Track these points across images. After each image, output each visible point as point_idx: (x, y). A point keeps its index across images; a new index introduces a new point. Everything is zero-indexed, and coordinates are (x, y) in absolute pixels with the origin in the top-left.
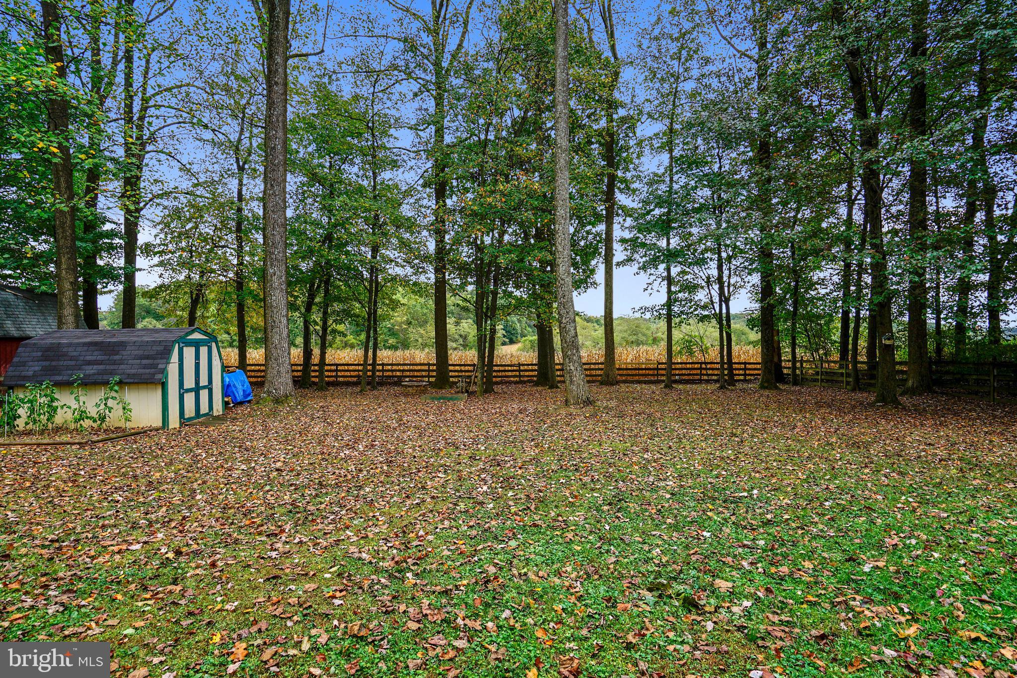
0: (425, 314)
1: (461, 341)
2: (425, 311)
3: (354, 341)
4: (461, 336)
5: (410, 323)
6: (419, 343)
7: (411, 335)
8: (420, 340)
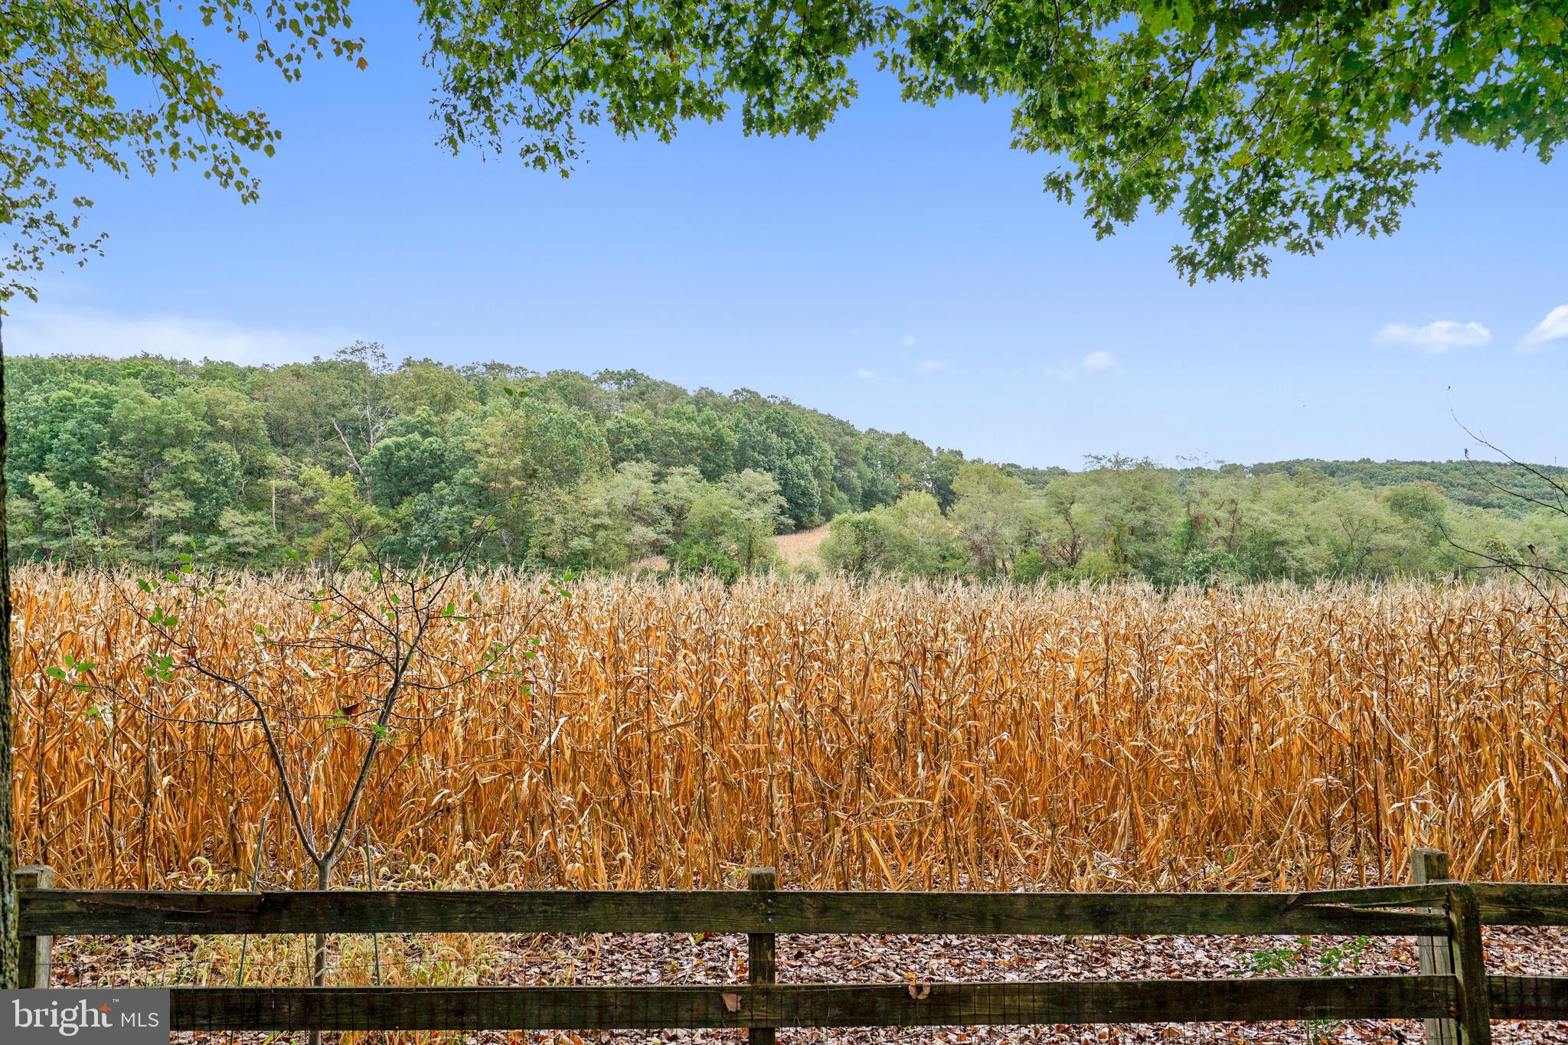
0: (573, 452)
1: (668, 523)
2: (573, 442)
3: (379, 519)
4: (668, 509)
5: (532, 475)
6: (557, 527)
7: (535, 507)
8: (559, 518)
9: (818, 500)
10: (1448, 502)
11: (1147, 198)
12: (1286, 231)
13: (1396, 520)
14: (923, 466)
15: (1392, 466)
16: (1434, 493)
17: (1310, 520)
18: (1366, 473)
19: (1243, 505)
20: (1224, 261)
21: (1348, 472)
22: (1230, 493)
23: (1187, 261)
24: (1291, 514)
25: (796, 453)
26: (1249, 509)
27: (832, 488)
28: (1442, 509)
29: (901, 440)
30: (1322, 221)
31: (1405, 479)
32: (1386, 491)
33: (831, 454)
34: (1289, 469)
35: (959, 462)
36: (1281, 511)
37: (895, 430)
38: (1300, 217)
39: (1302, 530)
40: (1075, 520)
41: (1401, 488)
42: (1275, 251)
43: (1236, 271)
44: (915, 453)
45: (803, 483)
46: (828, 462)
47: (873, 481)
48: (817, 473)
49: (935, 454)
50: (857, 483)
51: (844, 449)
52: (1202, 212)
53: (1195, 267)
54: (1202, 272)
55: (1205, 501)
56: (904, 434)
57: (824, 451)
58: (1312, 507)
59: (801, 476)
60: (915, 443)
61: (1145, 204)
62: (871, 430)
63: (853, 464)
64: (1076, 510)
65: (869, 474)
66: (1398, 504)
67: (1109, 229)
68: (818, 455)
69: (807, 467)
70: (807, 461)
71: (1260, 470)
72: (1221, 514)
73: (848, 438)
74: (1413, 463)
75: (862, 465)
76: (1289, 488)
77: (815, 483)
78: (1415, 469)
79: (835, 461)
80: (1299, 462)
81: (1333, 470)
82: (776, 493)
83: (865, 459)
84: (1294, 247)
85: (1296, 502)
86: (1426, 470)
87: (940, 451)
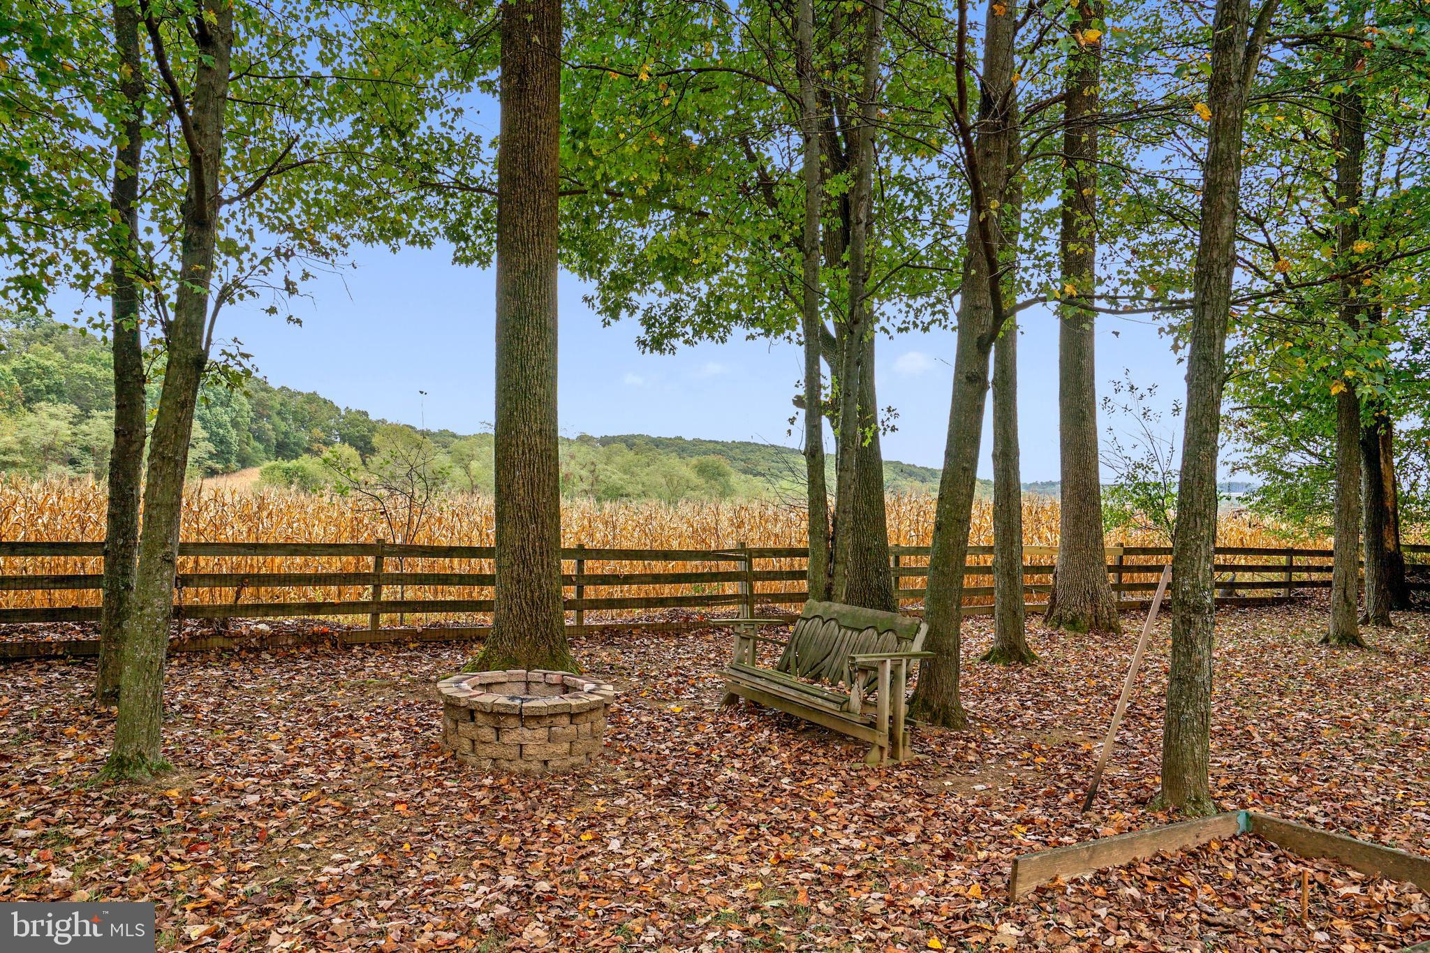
9: (235, 448)
10: (732, 470)
11: (624, 310)
12: (683, 335)
13: (701, 481)
14: (332, 423)
15: (697, 442)
16: (724, 463)
17: (645, 479)
18: (679, 447)
19: (600, 466)
20: (657, 344)
21: (667, 446)
22: (591, 457)
23: (642, 343)
24: (633, 474)
25: (215, 404)
26: (605, 470)
27: (248, 437)
28: (729, 475)
29: (312, 398)
30: (697, 333)
31: (705, 453)
32: (694, 461)
33: (248, 407)
34: (630, 442)
35: (365, 421)
36: (625, 472)
37: (306, 390)
38: (689, 329)
39: (640, 486)
40: (473, 473)
41: (704, 459)
42: (678, 343)
43: (662, 351)
44: (325, 411)
45: (221, 431)
46: (245, 414)
47: (286, 434)
48: (235, 424)
49: (343, 413)
50: (272, 434)
51: (260, 403)
52: (648, 321)
53: (645, 346)
54: (648, 349)
55: (573, 462)
56: (315, 393)
57: (242, 404)
58: (647, 470)
59: (220, 426)
60: (325, 402)
61: (624, 313)
62: (283, 388)
63: (269, 417)
64: (474, 465)
65: (283, 427)
66: (702, 470)
67: (609, 323)
68: (237, 408)
69: (226, 418)
70: (226, 412)
71: (606, 441)
72: (584, 473)
73: (263, 394)
74: (710, 441)
75: (276, 419)
76: (630, 455)
77: (234, 432)
78: (711, 446)
79: (252, 414)
80: (634, 436)
81: (658, 443)
82: (204, 439)
83: (279, 413)
84: (686, 342)
85: (636, 466)
86: (719, 447)
87: (348, 410)
